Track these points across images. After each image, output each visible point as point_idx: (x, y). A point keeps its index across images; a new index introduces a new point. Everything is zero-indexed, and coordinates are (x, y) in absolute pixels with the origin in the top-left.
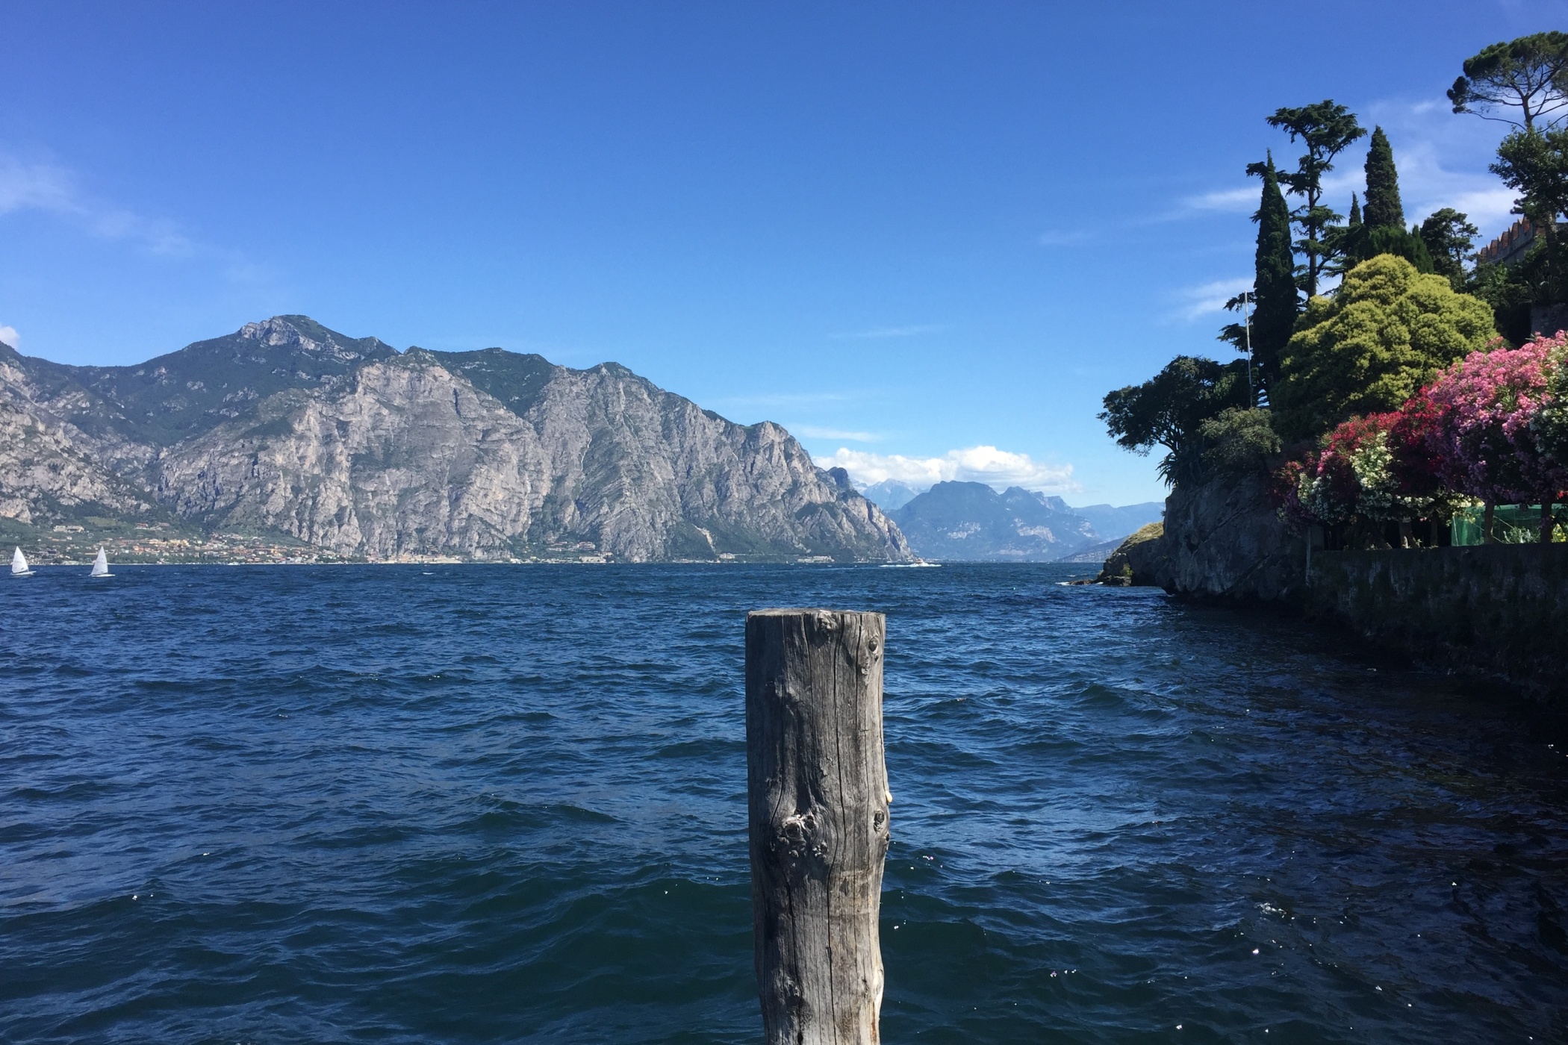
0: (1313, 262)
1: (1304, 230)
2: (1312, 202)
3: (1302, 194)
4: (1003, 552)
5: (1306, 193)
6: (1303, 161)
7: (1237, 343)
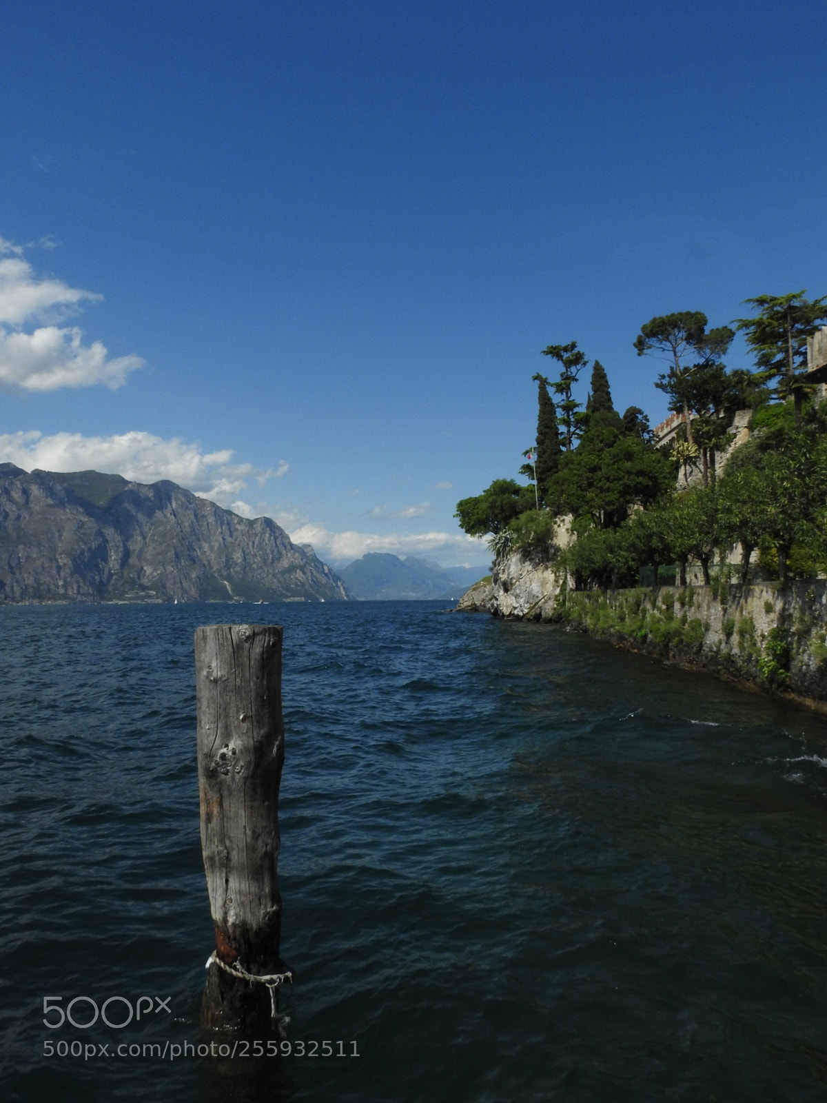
0: (569, 431)
1: (563, 413)
2: (568, 398)
3: (562, 394)
4: (404, 594)
5: (564, 393)
6: (562, 375)
7: (529, 476)
